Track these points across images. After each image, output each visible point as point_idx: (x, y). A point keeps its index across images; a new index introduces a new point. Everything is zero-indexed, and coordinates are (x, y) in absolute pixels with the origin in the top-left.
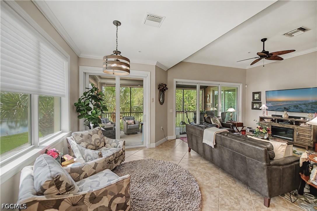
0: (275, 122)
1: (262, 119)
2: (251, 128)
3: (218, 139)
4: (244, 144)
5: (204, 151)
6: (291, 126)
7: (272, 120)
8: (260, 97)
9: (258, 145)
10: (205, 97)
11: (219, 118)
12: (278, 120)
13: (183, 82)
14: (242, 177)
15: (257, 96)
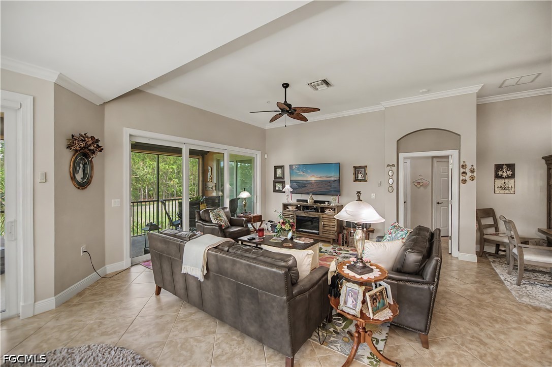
0: (300, 210)
1: (285, 206)
2: (272, 222)
3: (212, 261)
4: (255, 267)
5: (187, 289)
6: (316, 215)
7: (297, 207)
8: (283, 173)
9: (276, 263)
10: (204, 172)
11: (226, 210)
12: (303, 206)
13: (150, 138)
14: (252, 329)
15: (279, 172)
